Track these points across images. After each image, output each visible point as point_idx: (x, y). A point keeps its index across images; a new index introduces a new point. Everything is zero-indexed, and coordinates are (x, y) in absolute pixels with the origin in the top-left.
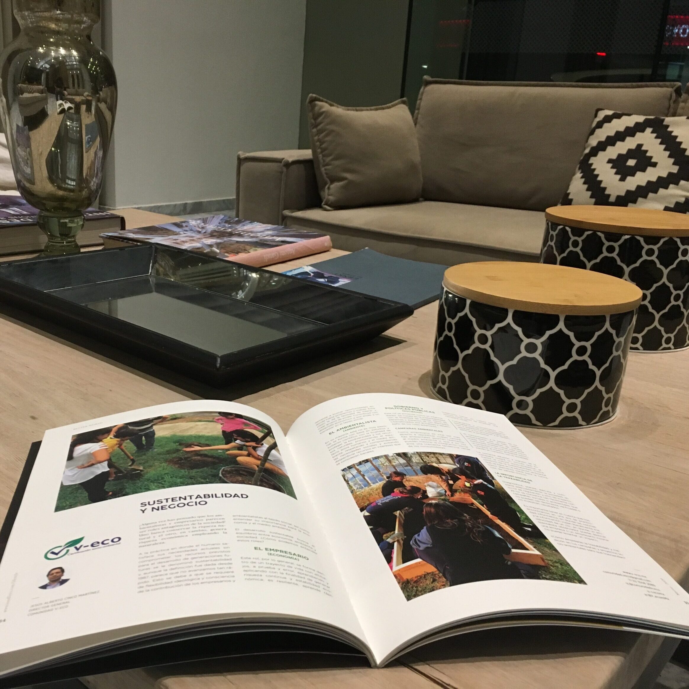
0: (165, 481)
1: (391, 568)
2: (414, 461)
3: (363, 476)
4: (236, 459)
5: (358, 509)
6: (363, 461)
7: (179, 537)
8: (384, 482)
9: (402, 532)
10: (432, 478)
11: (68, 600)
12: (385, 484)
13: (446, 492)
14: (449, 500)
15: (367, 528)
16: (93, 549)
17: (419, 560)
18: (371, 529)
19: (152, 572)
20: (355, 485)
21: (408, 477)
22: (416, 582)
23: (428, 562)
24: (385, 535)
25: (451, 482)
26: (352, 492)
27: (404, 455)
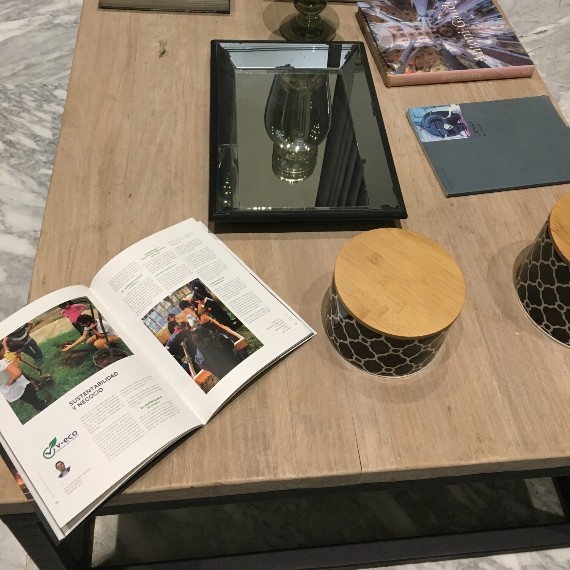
0: (70, 382)
1: (192, 378)
2: (175, 302)
3: (155, 322)
4: (94, 346)
5: (162, 346)
6: (150, 311)
7: (104, 420)
8: (167, 324)
9: (189, 356)
10: (187, 311)
11: (79, 479)
12: (168, 325)
13: (196, 318)
14: (200, 324)
15: (172, 357)
16: (67, 444)
17: (202, 370)
18: (174, 357)
19: (107, 447)
20: (154, 329)
21: (177, 316)
22: (206, 383)
23: (207, 370)
24: (182, 360)
25: (196, 309)
26: (154, 334)
27: (167, 299)
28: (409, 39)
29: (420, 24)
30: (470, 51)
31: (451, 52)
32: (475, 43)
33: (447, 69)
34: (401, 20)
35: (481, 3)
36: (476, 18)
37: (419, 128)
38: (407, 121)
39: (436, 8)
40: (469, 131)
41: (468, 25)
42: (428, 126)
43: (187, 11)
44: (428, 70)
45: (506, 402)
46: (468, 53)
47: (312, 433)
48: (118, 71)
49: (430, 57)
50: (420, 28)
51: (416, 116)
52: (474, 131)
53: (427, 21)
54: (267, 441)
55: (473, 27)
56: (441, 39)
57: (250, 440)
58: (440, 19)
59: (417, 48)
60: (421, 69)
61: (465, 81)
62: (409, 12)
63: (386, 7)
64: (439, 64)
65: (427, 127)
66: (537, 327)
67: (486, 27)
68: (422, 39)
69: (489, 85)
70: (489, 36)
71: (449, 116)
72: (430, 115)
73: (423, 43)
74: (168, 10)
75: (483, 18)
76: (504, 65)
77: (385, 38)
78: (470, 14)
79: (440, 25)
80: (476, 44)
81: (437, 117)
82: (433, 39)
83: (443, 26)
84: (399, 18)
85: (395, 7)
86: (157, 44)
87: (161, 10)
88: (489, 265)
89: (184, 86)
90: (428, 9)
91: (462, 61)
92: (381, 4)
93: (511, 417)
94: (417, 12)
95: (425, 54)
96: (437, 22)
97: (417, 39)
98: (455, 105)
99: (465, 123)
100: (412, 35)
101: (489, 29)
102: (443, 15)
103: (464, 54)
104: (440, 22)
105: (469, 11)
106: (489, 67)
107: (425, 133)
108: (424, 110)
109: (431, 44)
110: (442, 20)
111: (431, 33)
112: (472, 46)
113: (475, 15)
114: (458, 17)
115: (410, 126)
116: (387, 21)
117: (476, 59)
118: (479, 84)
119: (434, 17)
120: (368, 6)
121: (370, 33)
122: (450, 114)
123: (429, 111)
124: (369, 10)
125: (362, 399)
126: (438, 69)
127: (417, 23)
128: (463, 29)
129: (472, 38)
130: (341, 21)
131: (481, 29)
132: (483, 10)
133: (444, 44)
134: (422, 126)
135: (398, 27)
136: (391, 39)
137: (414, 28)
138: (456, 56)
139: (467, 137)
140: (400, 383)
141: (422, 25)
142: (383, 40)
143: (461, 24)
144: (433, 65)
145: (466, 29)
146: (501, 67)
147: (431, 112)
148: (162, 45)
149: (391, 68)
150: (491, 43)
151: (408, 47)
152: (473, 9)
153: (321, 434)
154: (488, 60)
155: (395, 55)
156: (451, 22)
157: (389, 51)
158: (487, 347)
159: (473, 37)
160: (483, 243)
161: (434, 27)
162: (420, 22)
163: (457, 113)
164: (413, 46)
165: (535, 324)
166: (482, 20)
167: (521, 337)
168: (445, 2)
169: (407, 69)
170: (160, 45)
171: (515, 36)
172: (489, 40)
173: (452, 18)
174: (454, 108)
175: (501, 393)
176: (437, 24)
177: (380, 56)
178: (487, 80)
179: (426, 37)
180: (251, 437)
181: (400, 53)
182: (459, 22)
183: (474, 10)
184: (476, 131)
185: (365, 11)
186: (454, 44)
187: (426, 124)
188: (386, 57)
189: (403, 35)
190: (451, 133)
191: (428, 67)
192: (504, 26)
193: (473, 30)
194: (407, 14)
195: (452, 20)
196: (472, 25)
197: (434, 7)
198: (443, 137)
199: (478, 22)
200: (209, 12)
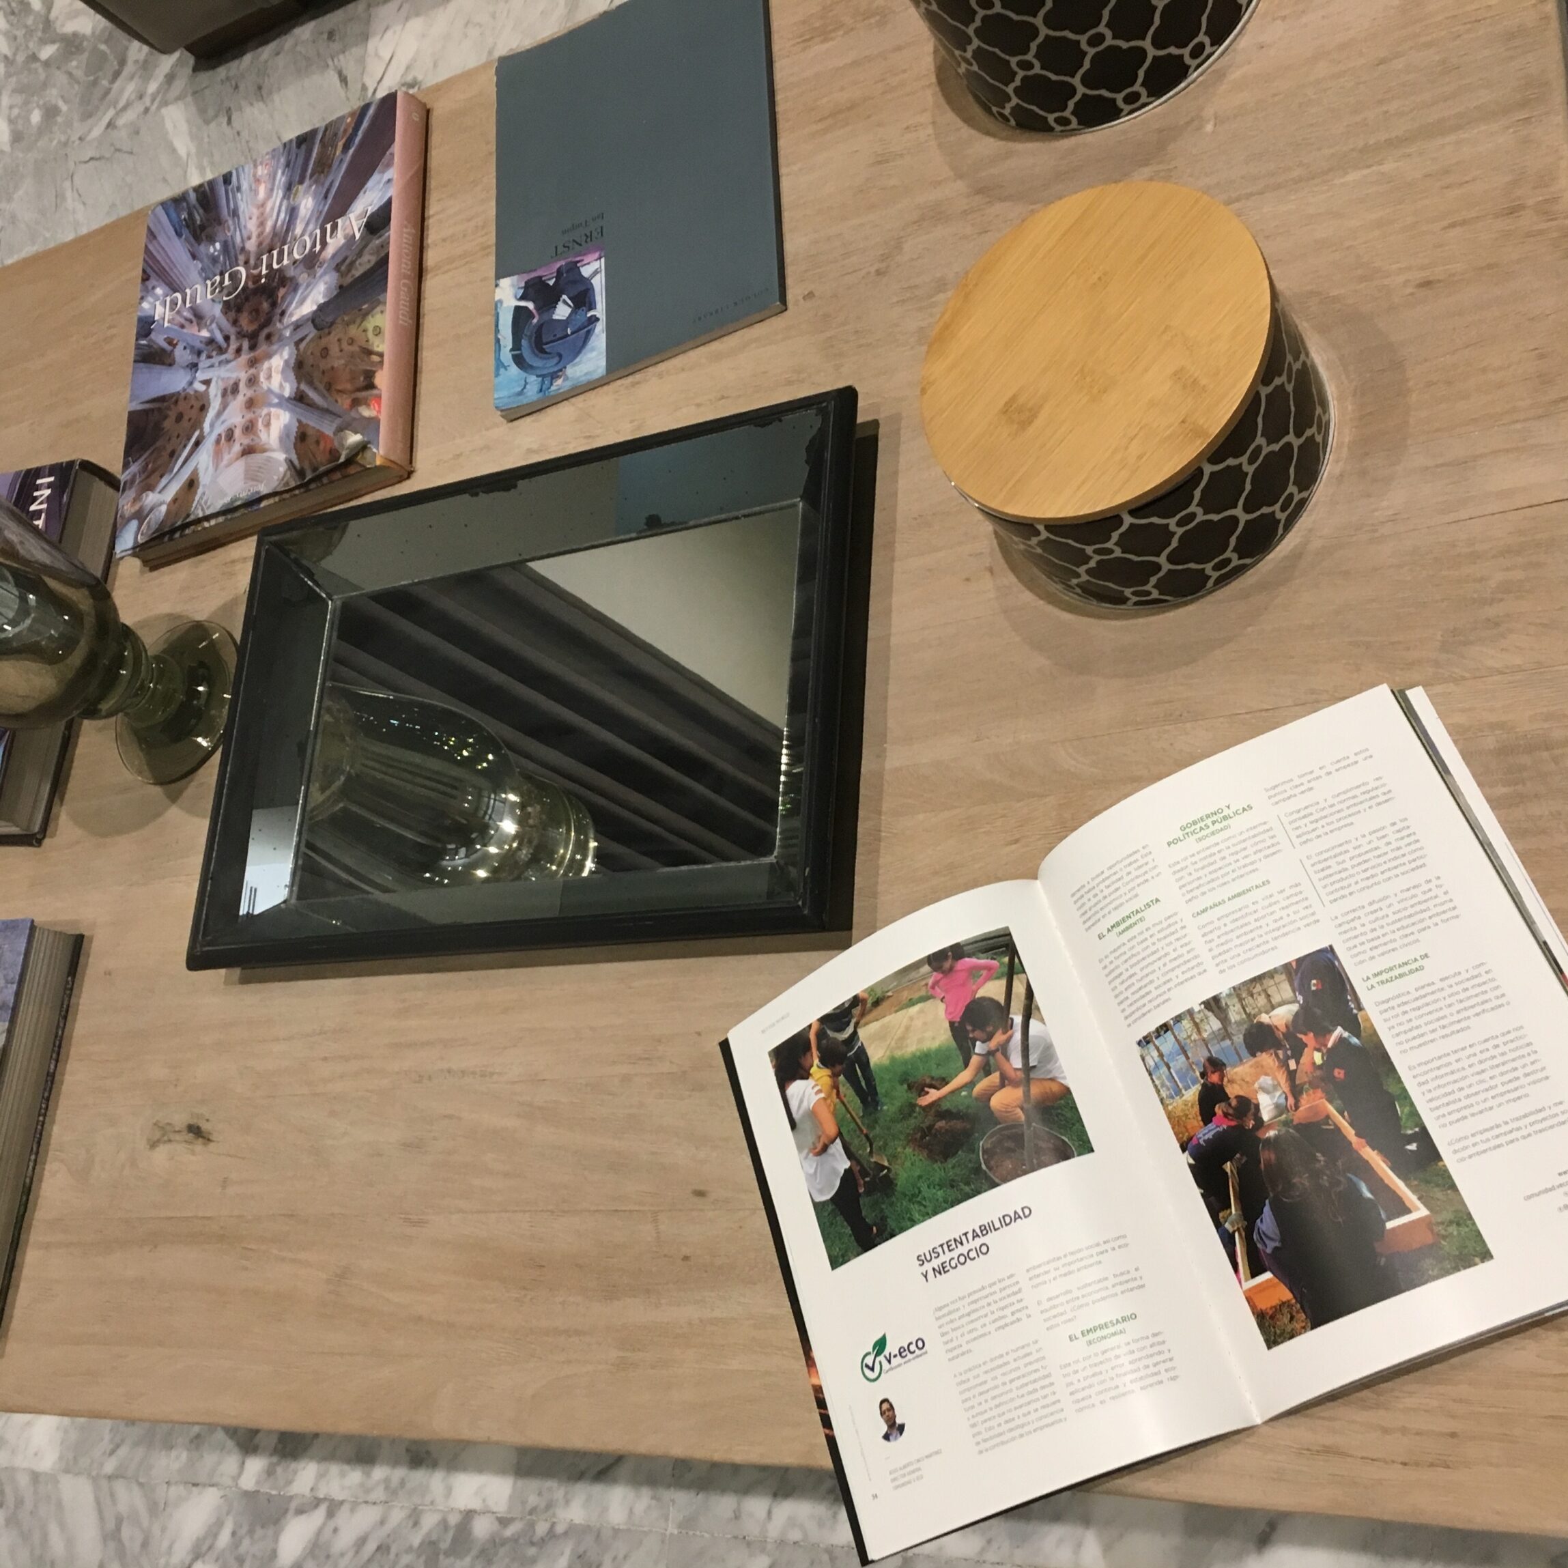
0: (924, 1199)
1: (1240, 1282)
2: (1233, 1019)
3: (1168, 1067)
6: (1161, 1027)
9: (1240, 1210)
10: (1264, 1063)
11: (918, 1465)
12: (1200, 1092)
13: (1286, 1098)
14: (1293, 1119)
18: (1203, 1196)
21: (1229, 1071)
22: (1272, 1316)
23: (1280, 1281)
24: (1221, 1212)
25: (1292, 1065)
26: (1162, 1100)
27: (1214, 1005)
28: (265, 411)
29: (220, 383)
30: (330, 251)
31: (326, 300)
32: (307, 238)
33: (378, 309)
34: (197, 433)
35: (174, 226)
36: (223, 239)
37: (559, 382)
38: (529, 419)
39: (170, 342)
40: (584, 255)
41: (242, 258)
42: (556, 360)
43: (52, 1067)
44: (375, 358)
45: (1408, 151)
46: (334, 256)
47: (1497, 624)
48: (246, 1269)
49: (334, 350)
50: (232, 382)
51: (520, 389)
52: (583, 243)
53: (212, 366)
54: (1522, 742)
55: (251, 245)
56: (279, 325)
57: (1520, 787)
58: (208, 331)
59: (298, 388)
60: (369, 375)
61: (420, 272)
62: (172, 414)
63: (143, 476)
64: (361, 329)
65: (557, 364)
66: (1193, 82)
67: (255, 212)
68: (269, 377)
69: (437, 213)
70: (289, 204)
71: (530, 305)
72: (521, 354)
73: (283, 372)
74: (39, 1127)
75: (227, 221)
76: (389, 165)
77: (251, 476)
78: (207, 255)
79: (232, 331)
80: (310, 236)
81: (530, 337)
82: (275, 347)
83: (235, 322)
84: (189, 439)
85: (152, 448)
86: (162, 1151)
87: (35, 1149)
88: (1002, 200)
89: (325, 1059)
90: (171, 365)
91: (358, 272)
92: (133, 489)
93: (1452, 138)
94: (178, 393)
95: (324, 365)
96: (219, 338)
97: (270, 391)
98: (498, 290)
99: (558, 265)
100: (250, 404)
101: (263, 205)
102: (198, 324)
103: (337, 265)
104: (221, 330)
105: (194, 257)
106: (389, 202)
107: (576, 368)
108: (502, 370)
109: (290, 355)
110: (214, 326)
111: (252, 354)
112: (314, 245)
113: (212, 240)
114: (213, 284)
115: (548, 410)
116: (195, 472)
117: (358, 236)
118: (432, 237)
119: (198, 345)
120: (134, 524)
121: (229, 517)
122: (523, 304)
123: (506, 355)
124: (149, 523)
125: (1395, 499)
126: (378, 331)
127: (214, 392)
128: (255, 272)
129: (286, 247)
130: (165, 608)
131: (262, 224)
132: (198, 222)
133: (294, 319)
134: (554, 376)
135: (218, 441)
136: (256, 458)
137: (230, 397)
138: (341, 287)
139: (603, 260)
140: (1350, 408)
141: (223, 379)
142: (257, 481)
143: (234, 277)
144: (364, 344)
145: (256, 264)
146: (391, 173)
147: (512, 350)
148: (166, 1138)
149: (357, 454)
150: (310, 199)
151: (291, 411)
152: (192, 245)
153: (1501, 600)
154: (367, 202)
155: (313, 447)
156: (226, 304)
157: (296, 462)
158: (1247, 199)
159: (284, 243)
160: (935, 215)
161: (233, 346)
162: (213, 384)
163: (523, 285)
164: (290, 398)
165: (1182, 85)
166: (230, 222)
167: (1219, 120)
168: (156, 318)
169: (366, 412)
170: (165, 1142)
171: (298, 138)
172: (299, 205)
173: (213, 300)
174: (508, 293)
175: (1380, 163)
176: (227, 338)
177: (313, 486)
178: (423, 219)
179: (266, 365)
180: (1509, 786)
181: (310, 432)
182: (227, 282)
183: (196, 245)
184: (584, 238)
185: (150, 532)
186: (300, 292)
187: (550, 365)
188: (315, 469)
189: (249, 428)
190: (583, 299)
191: (366, 359)
192: (260, 168)
193: (260, 244)
194: (180, 417)
195: (217, 300)
196: (243, 249)
197: (169, 348)
198: (595, 319)
199: (238, 233)
200: (67, 999)
